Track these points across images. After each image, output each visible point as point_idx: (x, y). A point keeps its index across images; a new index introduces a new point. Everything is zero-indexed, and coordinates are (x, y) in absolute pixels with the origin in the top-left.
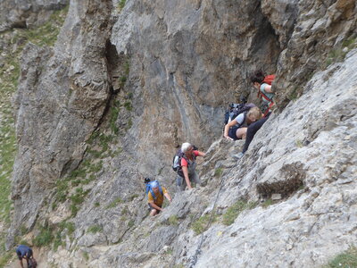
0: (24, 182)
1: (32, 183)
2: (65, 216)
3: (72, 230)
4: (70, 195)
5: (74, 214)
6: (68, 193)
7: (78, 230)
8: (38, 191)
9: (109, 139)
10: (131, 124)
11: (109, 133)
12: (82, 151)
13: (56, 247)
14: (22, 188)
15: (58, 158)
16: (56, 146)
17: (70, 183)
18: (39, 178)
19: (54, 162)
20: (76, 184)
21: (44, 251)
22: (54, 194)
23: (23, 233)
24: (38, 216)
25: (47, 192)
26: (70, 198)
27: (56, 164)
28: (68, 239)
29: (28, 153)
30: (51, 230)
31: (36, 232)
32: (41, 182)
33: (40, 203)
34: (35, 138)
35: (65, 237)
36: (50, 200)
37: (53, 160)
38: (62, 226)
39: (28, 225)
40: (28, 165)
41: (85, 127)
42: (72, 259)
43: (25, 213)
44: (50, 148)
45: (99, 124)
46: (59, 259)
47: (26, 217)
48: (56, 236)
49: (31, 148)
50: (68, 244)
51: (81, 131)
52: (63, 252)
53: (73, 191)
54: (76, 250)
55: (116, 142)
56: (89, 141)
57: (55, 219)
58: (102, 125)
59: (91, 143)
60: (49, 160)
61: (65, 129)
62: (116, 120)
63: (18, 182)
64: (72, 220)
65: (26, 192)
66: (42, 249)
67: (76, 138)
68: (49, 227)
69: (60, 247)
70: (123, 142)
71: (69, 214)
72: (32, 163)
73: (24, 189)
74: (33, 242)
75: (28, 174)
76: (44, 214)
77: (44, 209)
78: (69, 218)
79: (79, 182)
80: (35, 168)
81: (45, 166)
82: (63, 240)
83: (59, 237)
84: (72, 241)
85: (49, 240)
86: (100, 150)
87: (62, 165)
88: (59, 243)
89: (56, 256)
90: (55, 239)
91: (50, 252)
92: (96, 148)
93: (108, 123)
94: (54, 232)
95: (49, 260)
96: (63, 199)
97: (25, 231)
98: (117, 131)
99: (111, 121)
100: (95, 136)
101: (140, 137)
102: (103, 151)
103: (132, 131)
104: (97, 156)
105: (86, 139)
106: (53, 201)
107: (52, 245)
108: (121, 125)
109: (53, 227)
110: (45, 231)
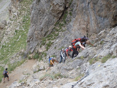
0: (32, 37)
1: (34, 37)
2: (44, 50)
3: (46, 55)
4: (46, 43)
5: (47, 50)
6: (46, 42)
7: (48, 56)
8: (36, 40)
9: (62, 25)
10: (71, 20)
11: (62, 23)
12: (52, 28)
13: (40, 60)
14: (30, 38)
15: (44, 30)
16: (43, 25)
17: (47, 39)
18: (36, 36)
20: (49, 40)
21: (36, 61)
22: (41, 42)
23: (30, 54)
24: (35, 49)
25: (39, 41)
27: (43, 32)
28: (44, 58)
29: (34, 27)
30: (39, 54)
31: (34, 54)
32: (37, 37)
33: (36, 44)
34: (37, 22)
35: (43, 57)
36: (40, 44)
37: (42, 30)
38: (43, 53)
39: (32, 51)
40: (33, 31)
41: (54, 20)
42: (44, 65)
43: (31, 47)
44: (41, 26)
45: (59, 19)
46: (40, 64)
47: (31, 49)
49: (35, 25)
52: (42, 62)
53: (47, 42)
54: (47, 62)
55: (65, 27)
57: (40, 51)
58: (60, 20)
59: (56, 26)
60: (40, 30)
61: (47, 20)
62: (65, 18)
63: (30, 36)
64: (46, 52)
65: (32, 40)
66: (35, 60)
67: (51, 23)
68: (38, 53)
69: (41, 60)
70: (67, 27)
71: (45, 50)
72: (35, 30)
73: (31, 39)
74: (33, 57)
75: (33, 34)
76: (37, 49)
77: (37, 47)
78: (45, 51)
79: (50, 39)
80: (36, 32)
81: (39, 32)
82: (42, 58)
83: (41, 57)
84: (45, 59)
85: (38, 57)
87: (45, 32)
88: (41, 59)
89: (40, 63)
91: (38, 62)
92: (57, 28)
93: (62, 19)
94: (40, 55)
95: (37, 64)
96: (44, 44)
97: (31, 53)
98: (65, 23)
99: (64, 19)
100: (58, 23)
101: (74, 26)
102: (60, 29)
103: (71, 23)
104: (57, 31)
105: (54, 24)
106: (40, 45)
107: (39, 59)
108: (67, 20)
109: (40, 53)
110: (37, 54)
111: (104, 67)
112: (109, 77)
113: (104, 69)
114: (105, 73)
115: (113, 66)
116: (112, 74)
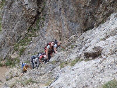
0: (3, 42)
1: (6, 43)
2: (17, 56)
3: (19, 61)
4: (19, 49)
5: (20, 56)
6: (18, 48)
7: (21, 62)
8: (8, 46)
9: (35, 30)
10: (44, 25)
11: (36, 28)
12: (25, 33)
13: (13, 67)
14: (2, 44)
16: (16, 31)
17: (20, 45)
18: (9, 42)
19: (15, 36)
21: (8, 68)
22: (13, 48)
23: (1, 61)
24: (7, 55)
25: (11, 47)
26: (19, 50)
27: (15, 37)
28: (17, 64)
29: (6, 32)
31: (6, 61)
32: (9, 43)
33: (8, 51)
34: (9, 27)
35: (16, 64)
36: (12, 50)
37: (14, 36)
38: (15, 59)
39: (3, 58)
40: (5, 36)
41: (27, 25)
42: (17, 72)
43: (3, 53)
44: (13, 31)
45: (32, 24)
47: (3, 55)
48: (13, 63)
49: (6, 30)
50: (17, 66)
51: (26, 26)
52: (15, 69)
53: (20, 48)
54: (20, 68)
55: (38, 32)
56: (28, 30)
57: (13, 57)
59: (29, 31)
60: (13, 35)
61: (20, 25)
62: (38, 23)
63: (1, 42)
64: (19, 58)
65: (4, 46)
66: (8, 67)
67: (24, 29)
68: (11, 60)
69: (14, 67)
70: (40, 32)
71: (18, 56)
72: (7, 36)
73: (3, 45)
74: (5, 64)
75: (5, 39)
76: (9, 55)
77: (10, 53)
78: (18, 57)
79: (23, 45)
80: (8, 38)
81: (11, 37)
82: (15, 65)
83: (14, 63)
84: (18, 66)
85: (10, 64)
86: (32, 34)
87: (17, 38)
88: (14, 65)
89: (12, 70)
90: (13, 64)
91: (10, 68)
92: (30, 33)
93: (35, 24)
94: (12, 61)
95: (10, 71)
96: (17, 50)
97: (2, 60)
98: (38, 28)
99: (37, 24)
100: (30, 28)
101: (47, 31)
103: (44, 28)
104: (30, 36)
105: (27, 29)
107: (11, 66)
108: (40, 25)
109: (12, 60)
110: (9, 61)
111: (72, 70)
112: (76, 79)
113: (72, 72)
114: (73, 76)
115: (80, 69)
116: (79, 76)
